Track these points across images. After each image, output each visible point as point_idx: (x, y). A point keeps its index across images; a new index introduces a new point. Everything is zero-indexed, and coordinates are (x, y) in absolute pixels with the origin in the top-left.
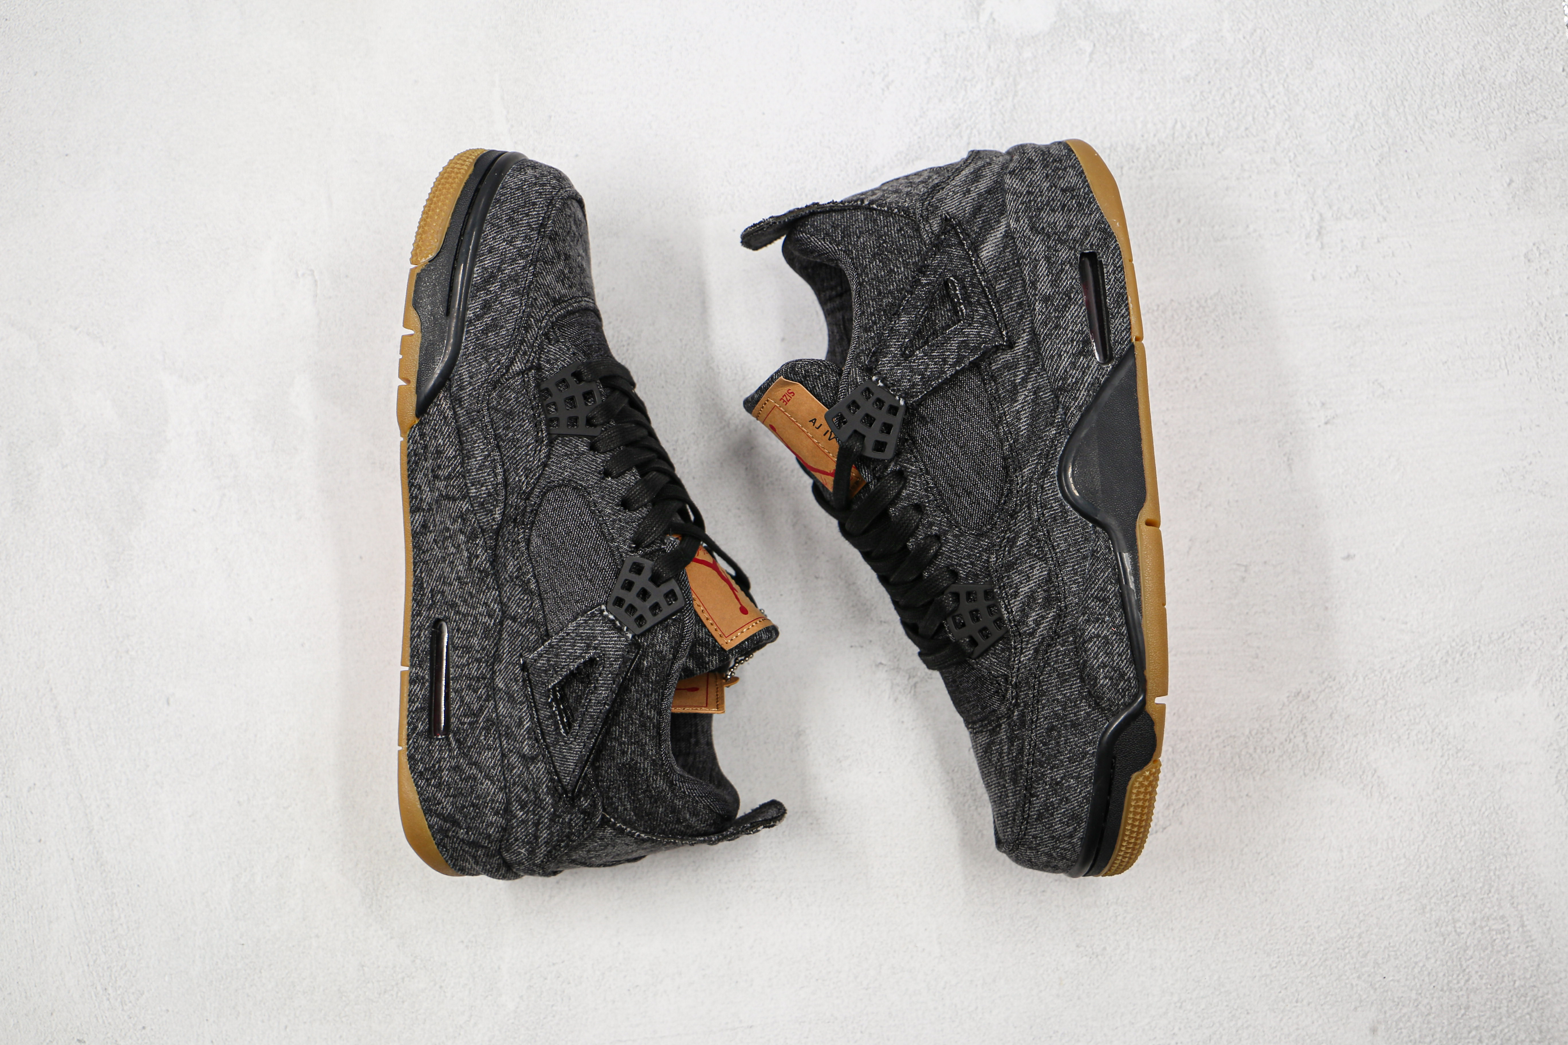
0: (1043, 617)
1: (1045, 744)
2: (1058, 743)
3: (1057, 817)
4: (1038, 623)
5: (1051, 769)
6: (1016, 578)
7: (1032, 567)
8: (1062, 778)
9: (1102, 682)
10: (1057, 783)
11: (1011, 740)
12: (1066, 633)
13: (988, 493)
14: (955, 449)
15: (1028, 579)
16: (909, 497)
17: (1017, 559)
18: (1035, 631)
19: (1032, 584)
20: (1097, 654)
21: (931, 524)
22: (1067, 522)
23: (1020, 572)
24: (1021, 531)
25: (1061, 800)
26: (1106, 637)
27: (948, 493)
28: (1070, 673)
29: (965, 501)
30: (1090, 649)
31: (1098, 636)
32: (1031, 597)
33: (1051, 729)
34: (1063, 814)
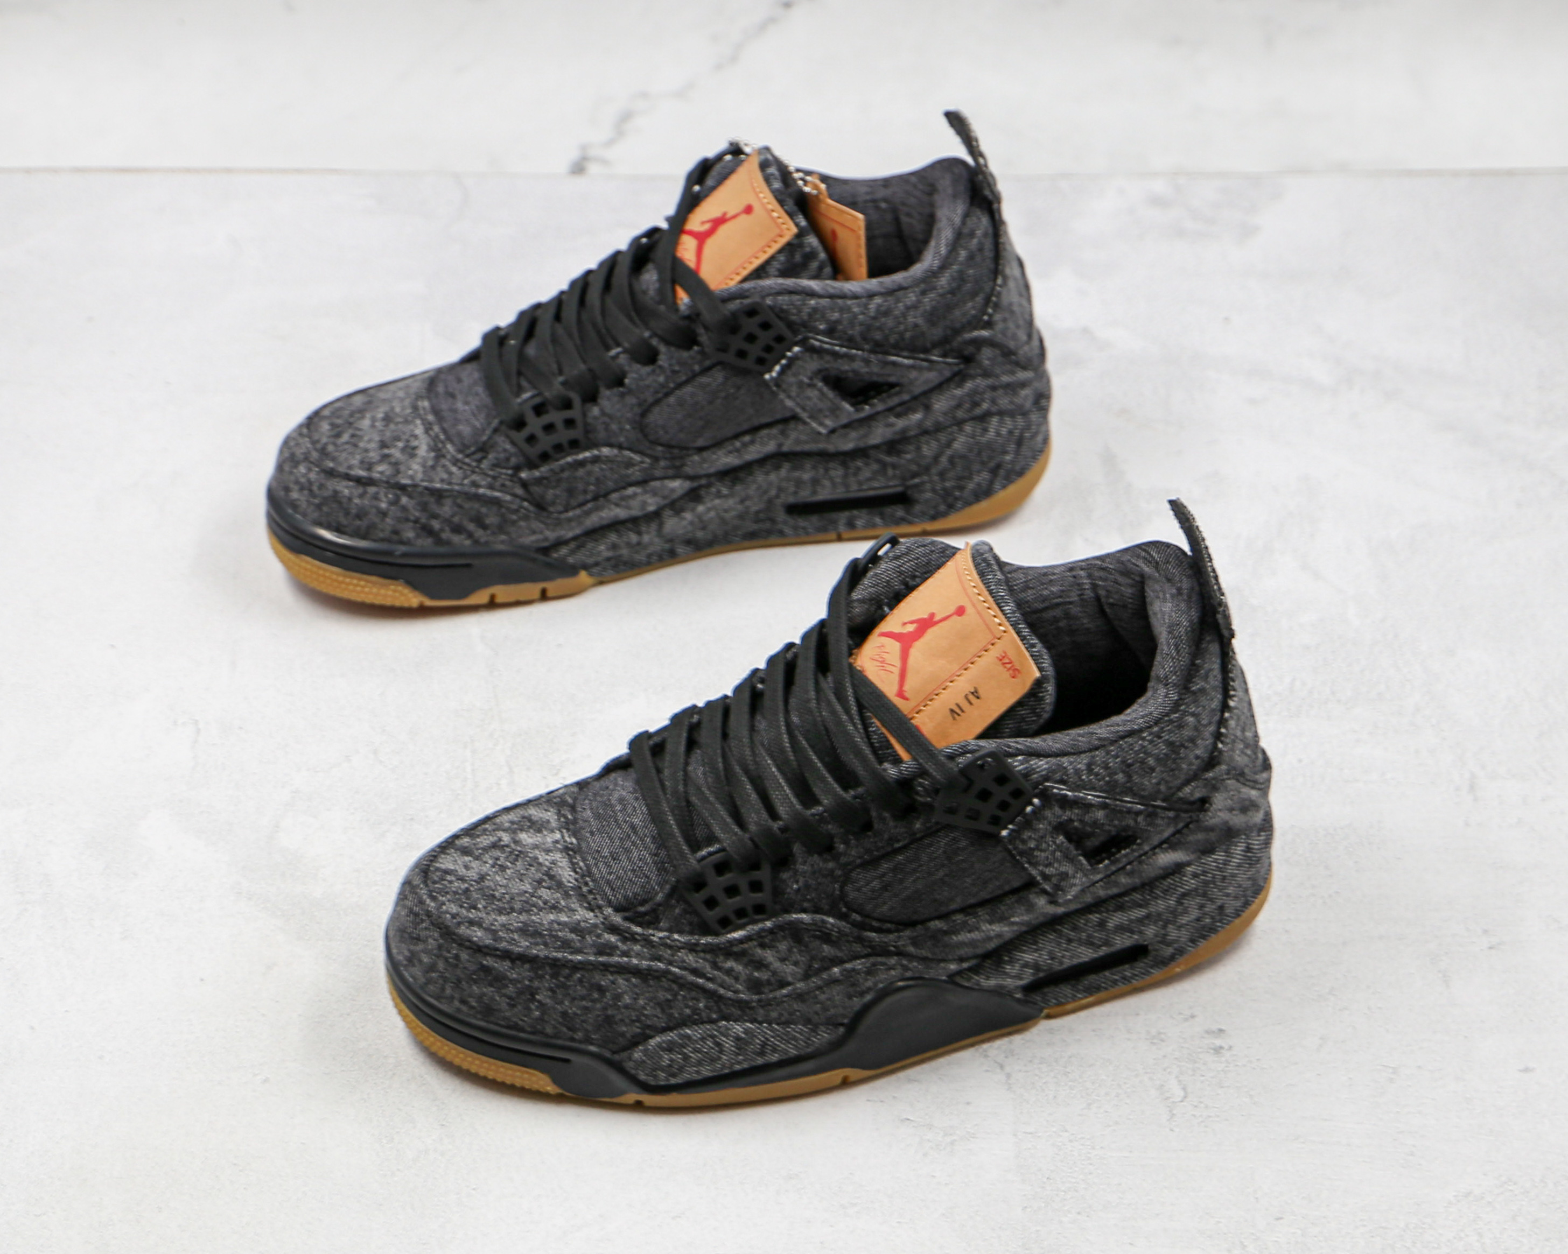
0: (737, 979)
1: (580, 981)
2: (583, 998)
3: (489, 990)
4: (729, 972)
5: (551, 990)
6: (783, 946)
7: (796, 964)
8: (539, 1001)
9: (666, 1056)
10: (533, 995)
11: (576, 929)
12: (720, 1010)
13: (885, 908)
14: (941, 874)
15: (783, 960)
16: (882, 819)
17: (806, 946)
18: (719, 969)
19: (777, 965)
20: (699, 1051)
21: (846, 843)
22: (850, 997)
23: (790, 950)
24: (840, 949)
25: (510, 998)
26: (720, 1058)
27: (885, 866)
28: (671, 1015)
29: (876, 884)
30: (705, 1043)
31: (721, 1052)
32: (760, 965)
33: (601, 990)
34: (492, 999)
